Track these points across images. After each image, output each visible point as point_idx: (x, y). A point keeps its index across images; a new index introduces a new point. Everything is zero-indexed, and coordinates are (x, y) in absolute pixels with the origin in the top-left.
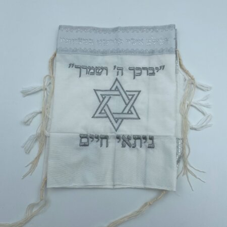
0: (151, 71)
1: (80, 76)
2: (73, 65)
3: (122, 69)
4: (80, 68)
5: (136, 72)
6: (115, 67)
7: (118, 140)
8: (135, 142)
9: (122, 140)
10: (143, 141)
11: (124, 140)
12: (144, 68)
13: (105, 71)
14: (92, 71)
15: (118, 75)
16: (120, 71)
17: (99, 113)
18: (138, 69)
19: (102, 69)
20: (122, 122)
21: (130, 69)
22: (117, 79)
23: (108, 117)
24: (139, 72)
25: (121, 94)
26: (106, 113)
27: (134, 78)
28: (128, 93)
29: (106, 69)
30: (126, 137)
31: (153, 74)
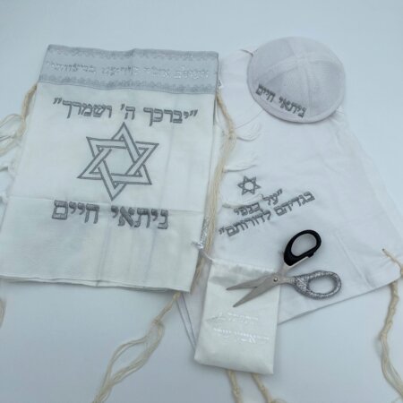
0: (177, 117)
1: (69, 117)
2: (60, 100)
3: (133, 110)
4: (70, 104)
5: (155, 115)
6: (123, 106)
7: (114, 214)
8: (140, 218)
9: (120, 215)
10: (152, 217)
11: (123, 215)
12: (167, 112)
13: (107, 112)
14: (88, 110)
15: (126, 118)
16: (130, 113)
17: (90, 173)
18: (158, 111)
19: (104, 108)
20: (123, 187)
21: (145, 110)
22: (124, 125)
23: (102, 178)
24: (159, 116)
25: (127, 147)
26: (100, 172)
27: (151, 125)
28: (138, 145)
29: (110, 109)
30: (127, 210)
31: (179, 121)
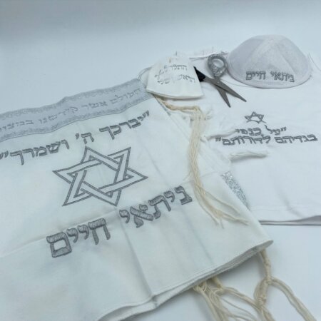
0: (135, 123)
1: (23, 164)
2: (7, 153)
3: (89, 135)
4: (19, 154)
5: (114, 131)
6: (77, 136)
7: (126, 219)
8: (156, 209)
9: (132, 217)
10: (169, 200)
11: (136, 216)
12: (122, 124)
14: (42, 151)
15: (86, 142)
17: (75, 197)
18: (114, 127)
20: (120, 193)
21: (102, 130)
23: (92, 195)
24: (117, 129)
25: (101, 162)
26: (86, 192)
27: (113, 138)
28: (112, 157)
29: (65, 142)
30: (138, 208)
31: (138, 124)
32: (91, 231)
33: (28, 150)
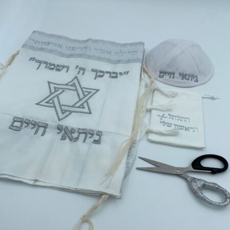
1: (37, 69)
2: (34, 59)
3: (84, 70)
4: (40, 62)
5: (99, 74)
6: (77, 67)
7: (59, 131)
8: (79, 135)
9: (63, 132)
10: (89, 136)
11: (66, 133)
12: (107, 72)
13: (65, 69)
14: (52, 67)
15: (78, 73)
17: (46, 102)
21: (93, 70)
24: (102, 74)
28: (84, 90)
30: (70, 129)
31: (116, 77)
32: (37, 127)
33: (46, 63)
